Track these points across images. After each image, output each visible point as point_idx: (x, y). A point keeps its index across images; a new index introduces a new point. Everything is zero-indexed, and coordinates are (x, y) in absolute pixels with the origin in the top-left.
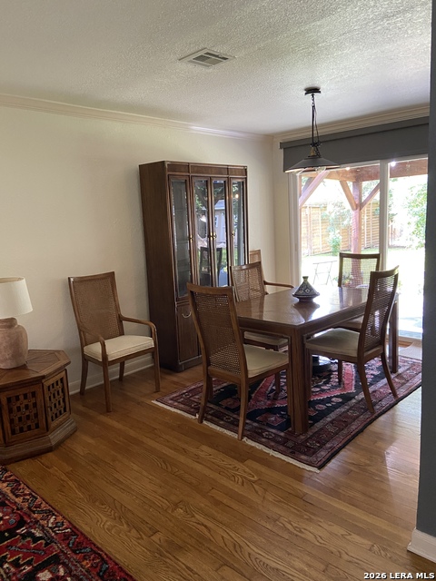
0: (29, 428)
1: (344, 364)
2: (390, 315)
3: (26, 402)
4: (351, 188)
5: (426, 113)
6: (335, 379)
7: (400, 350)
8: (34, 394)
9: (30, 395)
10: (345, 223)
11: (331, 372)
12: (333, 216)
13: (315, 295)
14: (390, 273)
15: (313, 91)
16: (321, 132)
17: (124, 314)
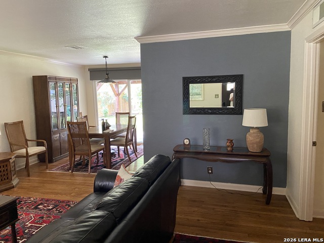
0: (5, 179)
1: (120, 147)
2: (134, 133)
3: (3, 169)
4: (114, 87)
5: (140, 65)
6: (117, 156)
7: (138, 147)
8: (6, 166)
9: (5, 166)
10: (109, 102)
11: (115, 155)
12: (103, 98)
13: (110, 126)
14: (133, 117)
15: (106, 57)
16: (108, 67)
17: (27, 138)
